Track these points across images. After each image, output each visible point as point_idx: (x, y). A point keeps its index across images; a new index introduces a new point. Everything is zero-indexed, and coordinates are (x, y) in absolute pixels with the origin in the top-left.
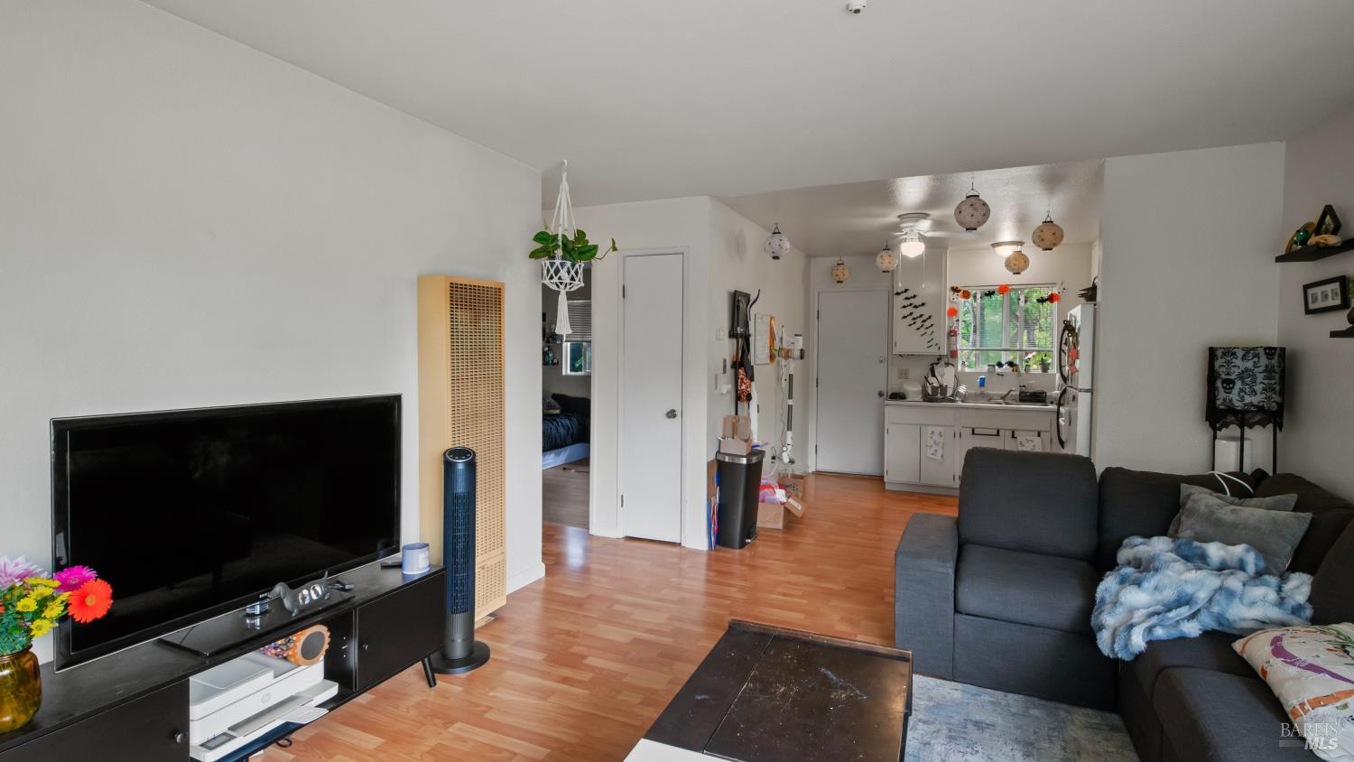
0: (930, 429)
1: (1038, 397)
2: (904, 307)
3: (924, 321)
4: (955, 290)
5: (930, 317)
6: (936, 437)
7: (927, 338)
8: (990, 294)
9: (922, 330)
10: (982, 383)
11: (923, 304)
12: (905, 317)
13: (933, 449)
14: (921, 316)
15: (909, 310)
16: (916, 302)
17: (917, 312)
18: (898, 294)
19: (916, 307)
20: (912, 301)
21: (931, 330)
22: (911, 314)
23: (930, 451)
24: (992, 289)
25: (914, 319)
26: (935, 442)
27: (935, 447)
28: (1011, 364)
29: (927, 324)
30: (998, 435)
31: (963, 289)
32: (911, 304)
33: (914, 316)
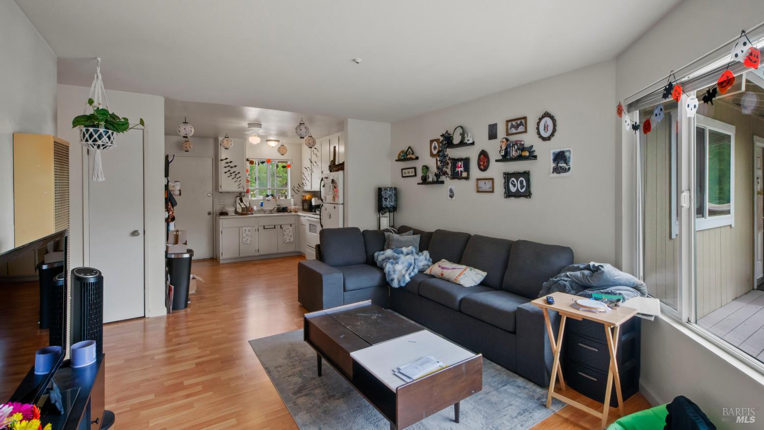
0: (244, 229)
1: (284, 210)
2: (225, 167)
3: (236, 175)
4: (247, 160)
5: (239, 173)
6: (247, 232)
7: (238, 183)
8: (263, 163)
9: (235, 179)
10: (262, 205)
11: (235, 166)
12: (226, 172)
13: (246, 238)
14: (234, 172)
15: (228, 169)
16: (232, 165)
17: (232, 170)
18: (222, 160)
19: (232, 167)
20: (229, 164)
21: (239, 179)
22: (229, 171)
23: (244, 240)
24: (264, 160)
25: (231, 173)
26: (247, 235)
27: (247, 237)
28: (272, 195)
29: (238, 176)
30: (275, 228)
31: (251, 160)
32: (229, 166)
33: (231, 172)
